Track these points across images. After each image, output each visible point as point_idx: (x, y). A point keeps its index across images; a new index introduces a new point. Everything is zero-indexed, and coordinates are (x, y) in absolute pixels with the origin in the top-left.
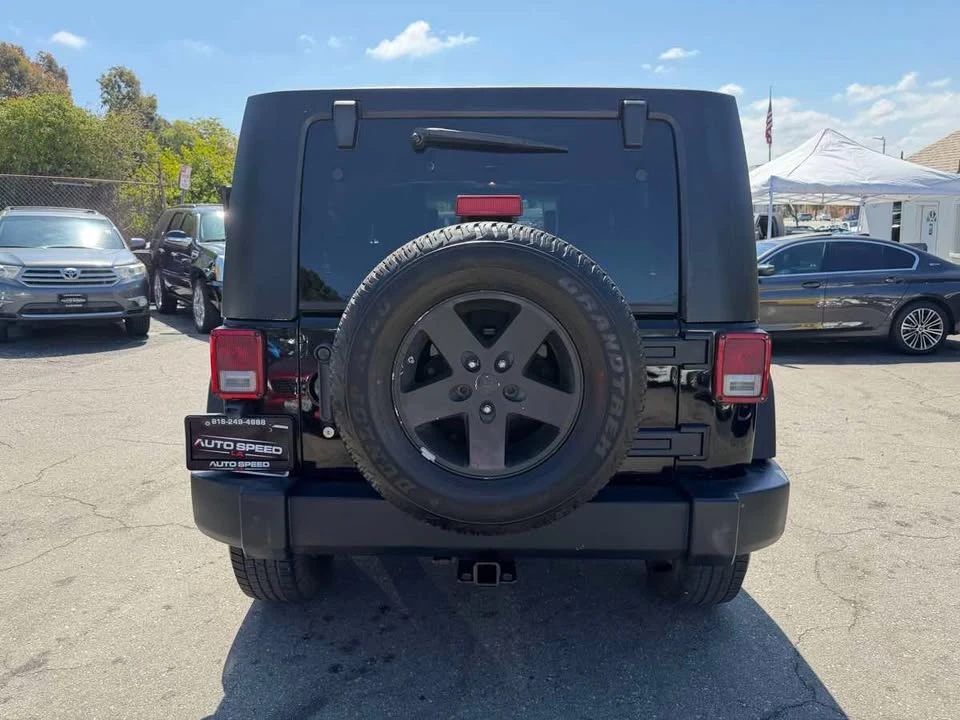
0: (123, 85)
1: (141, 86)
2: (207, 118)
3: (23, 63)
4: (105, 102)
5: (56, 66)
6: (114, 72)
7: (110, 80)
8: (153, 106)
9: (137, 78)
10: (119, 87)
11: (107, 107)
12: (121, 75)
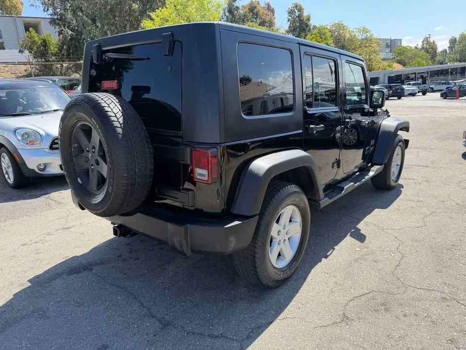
0: (296, 11)
1: (304, 11)
2: (337, 22)
3: (258, 7)
4: (288, 21)
5: (271, 7)
6: (293, 5)
7: (292, 10)
8: (308, 20)
9: (303, 7)
10: (295, 12)
11: (289, 23)
12: (296, 6)
